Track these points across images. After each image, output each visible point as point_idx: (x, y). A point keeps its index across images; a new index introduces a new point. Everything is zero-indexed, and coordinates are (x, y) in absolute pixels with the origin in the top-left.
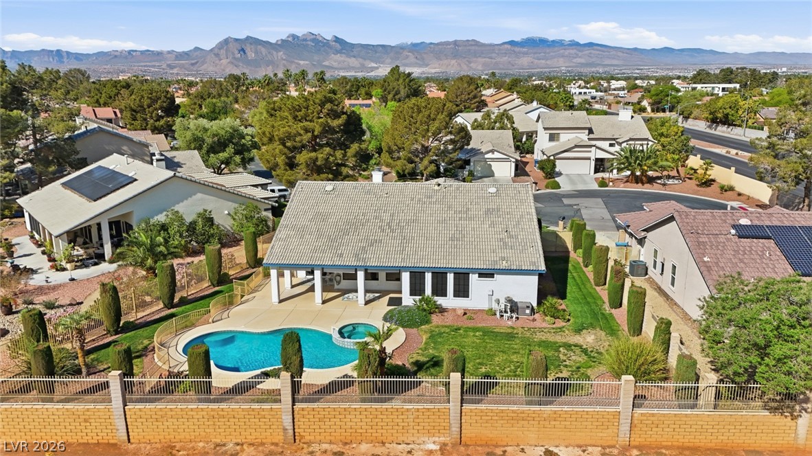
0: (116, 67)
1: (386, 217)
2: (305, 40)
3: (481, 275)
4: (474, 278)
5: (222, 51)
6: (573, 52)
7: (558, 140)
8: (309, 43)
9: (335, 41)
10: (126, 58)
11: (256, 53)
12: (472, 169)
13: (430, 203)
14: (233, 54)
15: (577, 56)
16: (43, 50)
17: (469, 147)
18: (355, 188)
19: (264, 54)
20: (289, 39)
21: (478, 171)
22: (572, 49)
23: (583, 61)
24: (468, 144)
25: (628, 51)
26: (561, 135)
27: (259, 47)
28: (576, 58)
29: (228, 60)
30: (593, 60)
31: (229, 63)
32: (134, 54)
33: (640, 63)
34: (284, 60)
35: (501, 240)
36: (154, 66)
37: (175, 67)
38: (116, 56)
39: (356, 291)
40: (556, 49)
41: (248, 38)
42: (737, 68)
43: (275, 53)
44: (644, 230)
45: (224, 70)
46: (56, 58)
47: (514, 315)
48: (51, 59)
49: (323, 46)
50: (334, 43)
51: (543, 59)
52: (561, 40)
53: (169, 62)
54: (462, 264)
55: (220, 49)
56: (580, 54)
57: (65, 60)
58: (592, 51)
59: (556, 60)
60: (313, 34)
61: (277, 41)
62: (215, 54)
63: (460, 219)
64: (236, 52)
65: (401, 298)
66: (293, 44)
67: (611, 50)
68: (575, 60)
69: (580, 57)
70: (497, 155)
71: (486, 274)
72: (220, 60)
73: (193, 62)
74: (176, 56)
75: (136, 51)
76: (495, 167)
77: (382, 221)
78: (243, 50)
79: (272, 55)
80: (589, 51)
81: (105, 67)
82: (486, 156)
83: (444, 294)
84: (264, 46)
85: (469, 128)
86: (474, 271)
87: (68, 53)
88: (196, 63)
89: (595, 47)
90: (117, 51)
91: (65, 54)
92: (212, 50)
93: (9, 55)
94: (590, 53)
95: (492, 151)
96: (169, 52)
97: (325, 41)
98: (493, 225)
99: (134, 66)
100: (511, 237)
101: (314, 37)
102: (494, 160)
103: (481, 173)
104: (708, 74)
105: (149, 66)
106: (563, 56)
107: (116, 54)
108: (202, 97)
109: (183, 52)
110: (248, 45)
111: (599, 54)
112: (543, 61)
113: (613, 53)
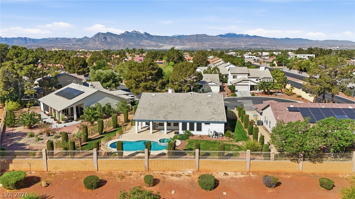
0: (50, 45)
1: (174, 105)
2: (133, 34)
3: (206, 124)
4: (203, 125)
5: (96, 38)
6: (247, 39)
7: (236, 78)
8: (134, 35)
9: (145, 34)
10: (55, 41)
11: (111, 39)
12: (203, 89)
13: (188, 100)
14: (101, 39)
15: (249, 41)
16: (19, 37)
17: (202, 81)
18: (163, 95)
19: (114, 40)
20: (126, 33)
21: (205, 90)
22: (247, 38)
23: (251, 43)
24: (202, 80)
25: (271, 39)
26: (238, 76)
27: (113, 37)
28: (249, 42)
29: (99, 42)
30: (256, 43)
31: (99, 43)
32: (58, 39)
33: (276, 44)
34: (123, 42)
35: (212, 112)
36: (67, 45)
37: (76, 45)
38: (50, 40)
39: (164, 130)
40: (240, 38)
41: (108, 33)
42: (314, 48)
43: (119, 39)
44: (261, 110)
45: (97, 46)
46: (24, 41)
47: (217, 137)
48: (22, 41)
49: (140, 36)
50: (145, 35)
51: (234, 43)
52: (242, 35)
53: (73, 43)
54: (199, 119)
55: (95, 37)
56: (250, 40)
57: (28, 42)
58: (256, 39)
59: (240, 43)
60: (136, 31)
61: (120, 34)
62: (93, 40)
63: (199, 105)
64: (103, 39)
65: (179, 132)
66: (126, 35)
67: (264, 39)
68: (248, 43)
69: (250, 42)
70: (213, 84)
71: (207, 123)
72: (96, 42)
73: (84, 43)
74: (77, 40)
75: (59, 38)
76: (212, 88)
77: (172, 106)
78: (105, 38)
79: (118, 40)
80: (254, 39)
81: (46, 45)
82: (209, 84)
83: (193, 130)
84: (114, 36)
85: (202, 73)
86: (203, 122)
87: (29, 39)
88: (85, 43)
89: (257, 37)
90: (51, 38)
91: (28, 39)
92: (92, 38)
93: (4, 39)
94: (255, 40)
95: (211, 82)
96: (73, 39)
97: (141, 34)
98: (209, 107)
99: (58, 44)
100: (216, 111)
101: (136, 32)
102: (211, 85)
103: (207, 90)
104: (303, 50)
105: (65, 45)
106: (243, 41)
107: (50, 39)
108: (93, 59)
109: (80, 39)
110: (108, 36)
111: (258, 40)
112: (235, 43)
113: (264, 40)
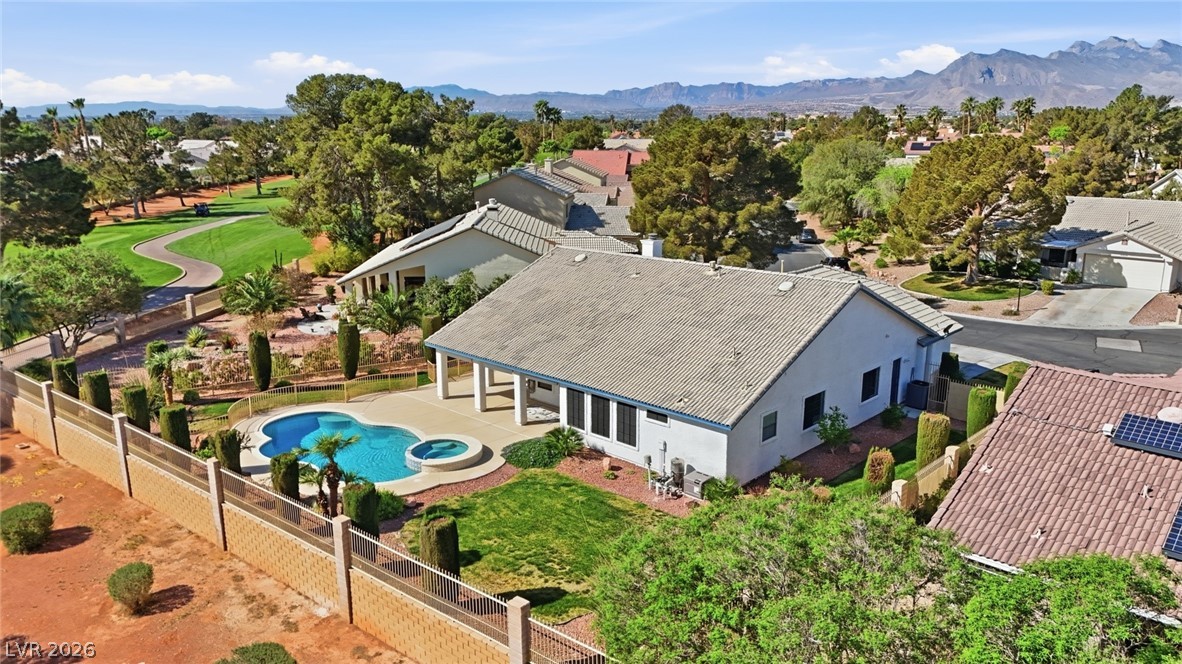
0: (803, 104)
2: (1105, 50)
5: (955, 74)
8: (1110, 55)
10: (818, 90)
11: (1011, 75)
14: (972, 77)
16: (723, 83)
19: (1023, 76)
20: (1074, 50)
27: (1018, 65)
29: (963, 88)
31: (962, 92)
32: (830, 84)
34: (1058, 84)
36: (852, 101)
37: (881, 101)
38: (806, 89)
41: (1003, 52)
43: (1042, 74)
45: (952, 104)
46: (736, 94)
48: (730, 95)
49: (1136, 59)
53: (873, 95)
55: (952, 72)
57: (745, 96)
60: (1120, 40)
61: (1052, 54)
62: (943, 81)
64: (978, 75)
66: (1078, 58)
72: (950, 88)
73: (908, 92)
74: (886, 85)
75: (834, 80)
78: (990, 72)
79: (1038, 77)
81: (791, 103)
84: (1026, 64)
87: (750, 87)
88: (913, 94)
90: (809, 81)
91: (746, 88)
92: (940, 74)
93: (686, 92)
96: (877, 80)
97: (1141, 50)
99: (827, 101)
101: (1122, 44)
105: (847, 101)
107: (807, 85)
109: (897, 79)
110: (999, 63)
